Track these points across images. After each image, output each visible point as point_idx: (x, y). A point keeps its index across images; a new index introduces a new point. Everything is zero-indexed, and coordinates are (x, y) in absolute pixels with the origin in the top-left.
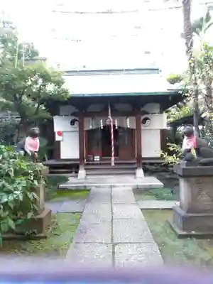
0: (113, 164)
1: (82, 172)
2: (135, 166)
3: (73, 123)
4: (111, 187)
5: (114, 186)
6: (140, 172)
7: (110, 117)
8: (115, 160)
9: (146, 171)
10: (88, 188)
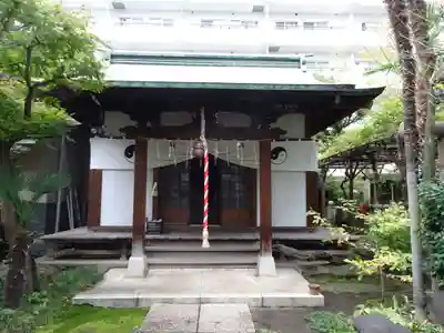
2: (256, 246)
4: (200, 302)
5: (208, 301)
7: (203, 138)
10: (143, 305)
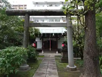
0: (50, 50)
1: (43, 52)
3: (40, 39)
6: (57, 52)
8: (51, 49)
9: (59, 52)
10: (44, 56)
